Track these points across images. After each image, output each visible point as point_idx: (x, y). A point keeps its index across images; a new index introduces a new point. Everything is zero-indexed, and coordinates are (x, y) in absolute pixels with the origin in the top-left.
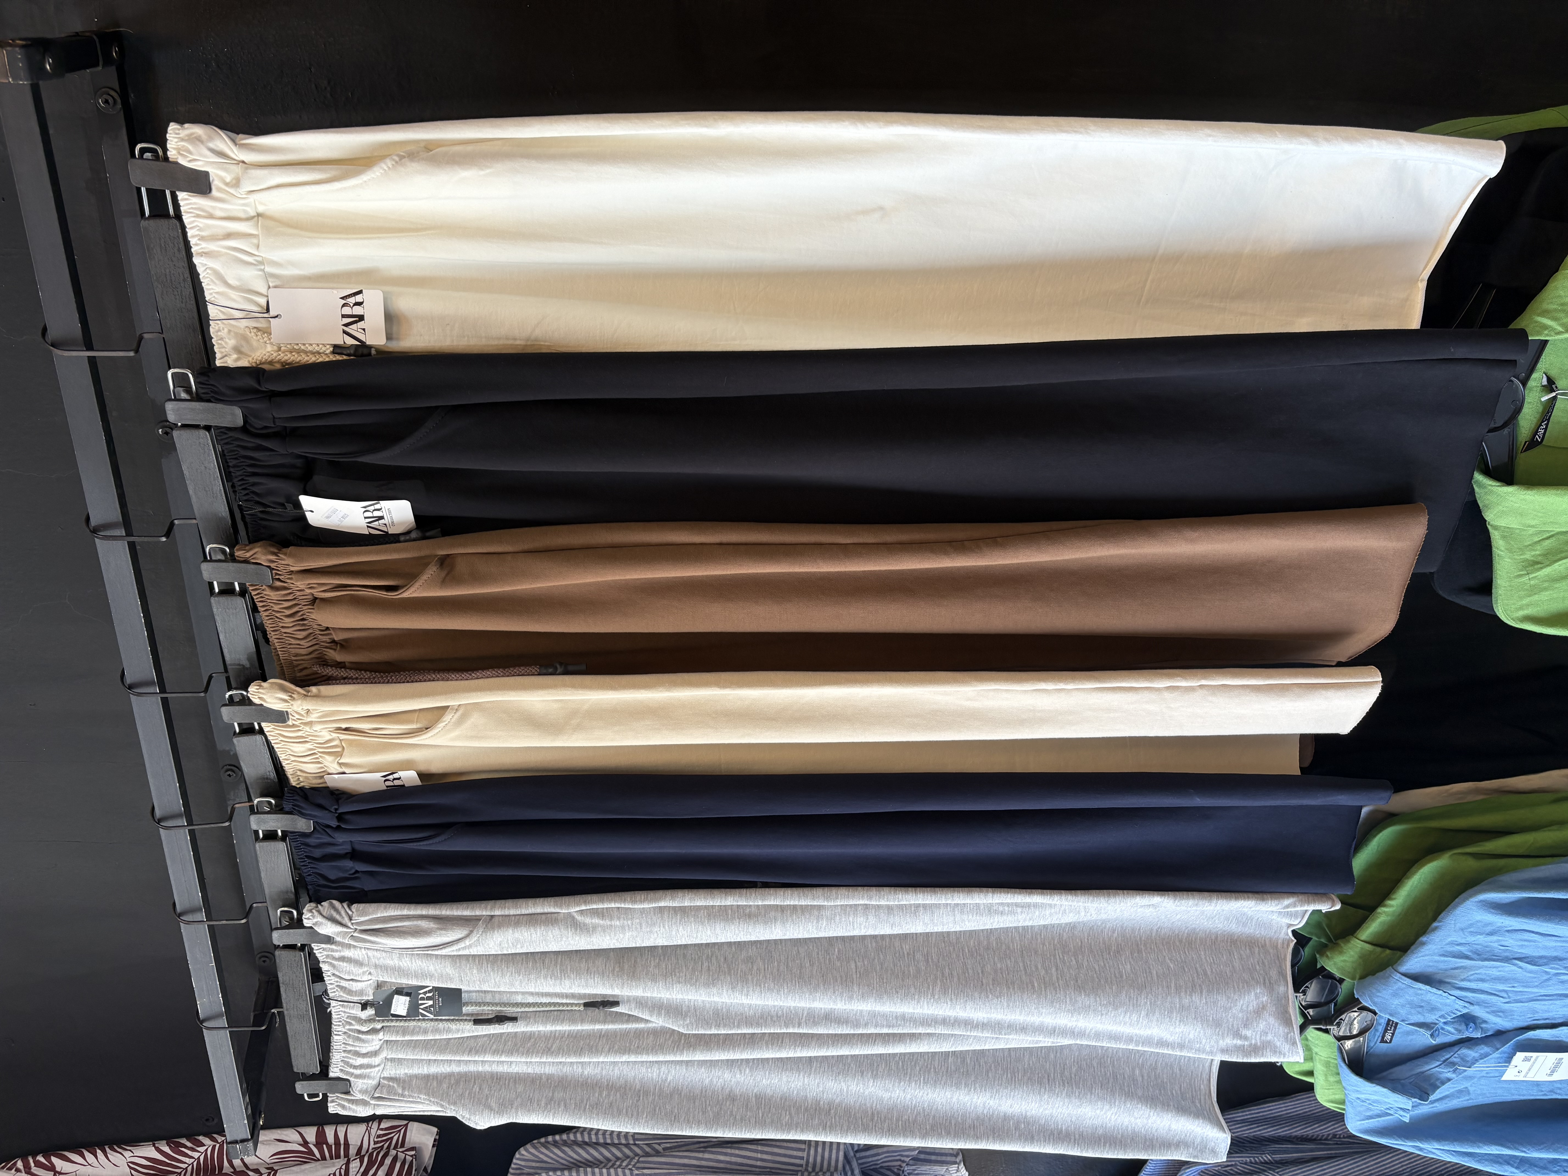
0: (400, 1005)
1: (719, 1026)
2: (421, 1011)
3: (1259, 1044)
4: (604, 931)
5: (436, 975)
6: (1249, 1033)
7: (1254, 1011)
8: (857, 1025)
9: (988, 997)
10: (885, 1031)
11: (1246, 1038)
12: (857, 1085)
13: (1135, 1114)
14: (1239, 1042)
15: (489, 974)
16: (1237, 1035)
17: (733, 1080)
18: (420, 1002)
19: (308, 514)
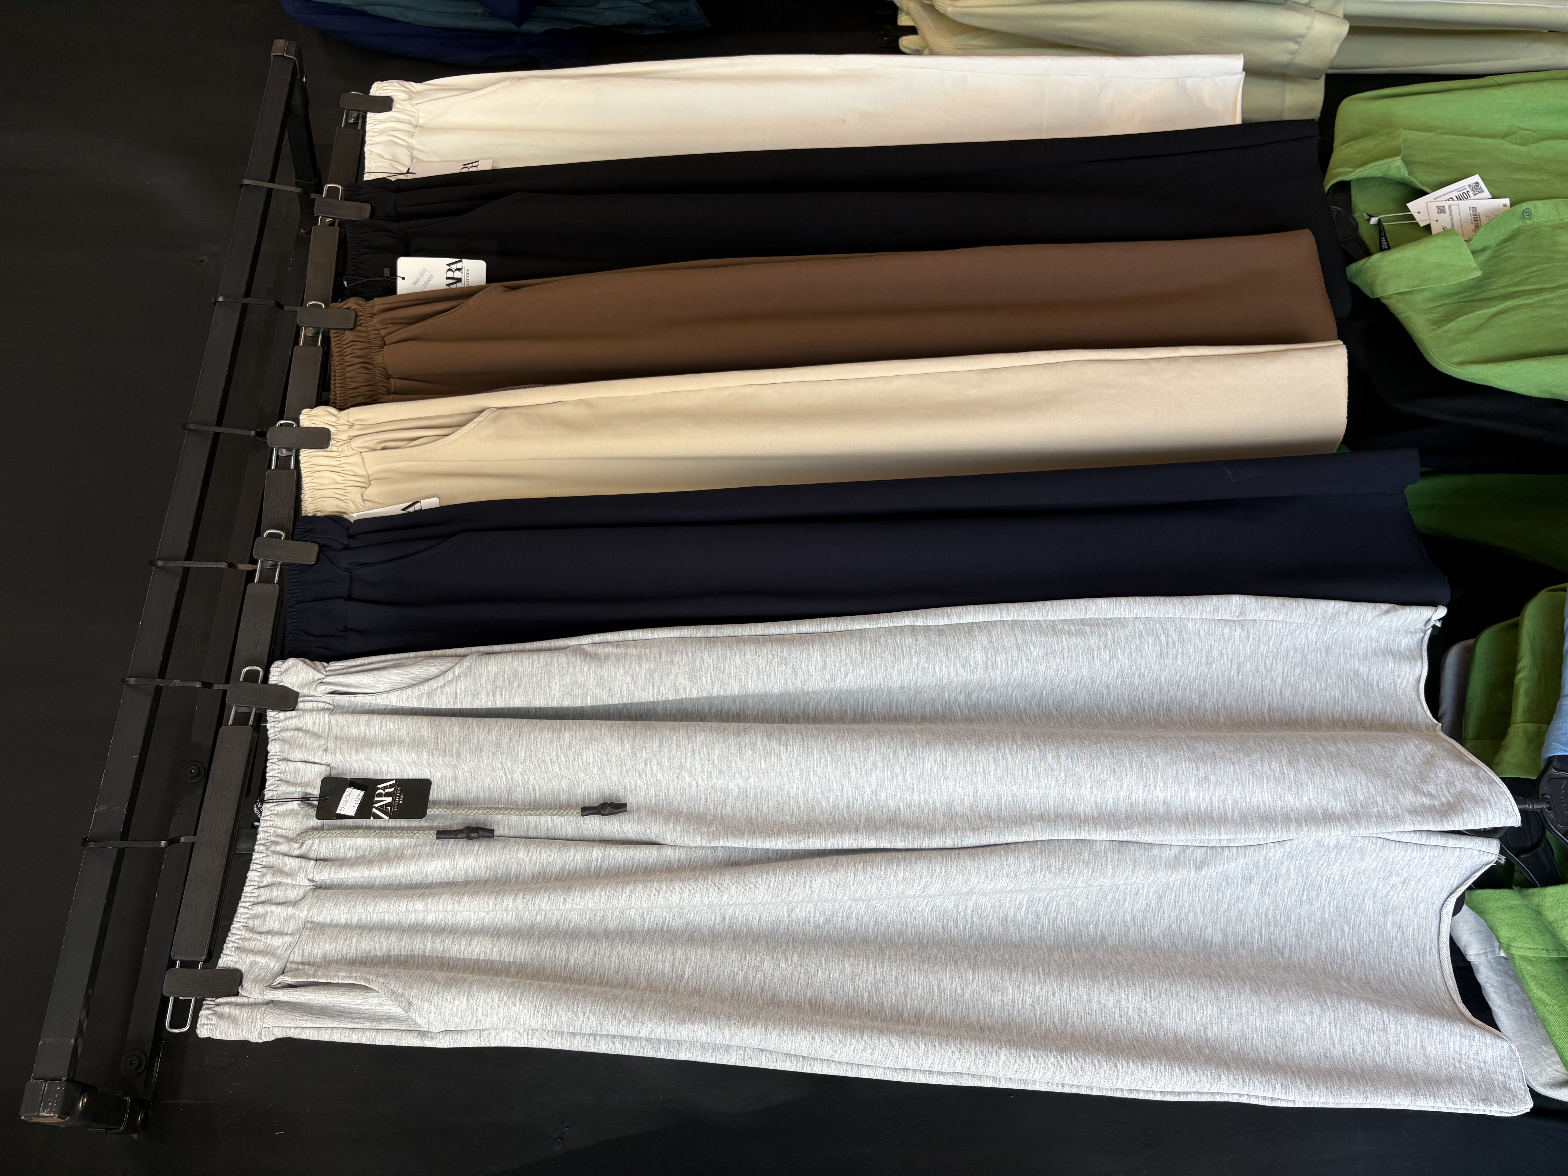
0: (350, 802)
6: (1431, 788)
11: (1431, 795)
14: (1426, 801)
16: (1417, 790)
18: (376, 799)
19: (399, 280)
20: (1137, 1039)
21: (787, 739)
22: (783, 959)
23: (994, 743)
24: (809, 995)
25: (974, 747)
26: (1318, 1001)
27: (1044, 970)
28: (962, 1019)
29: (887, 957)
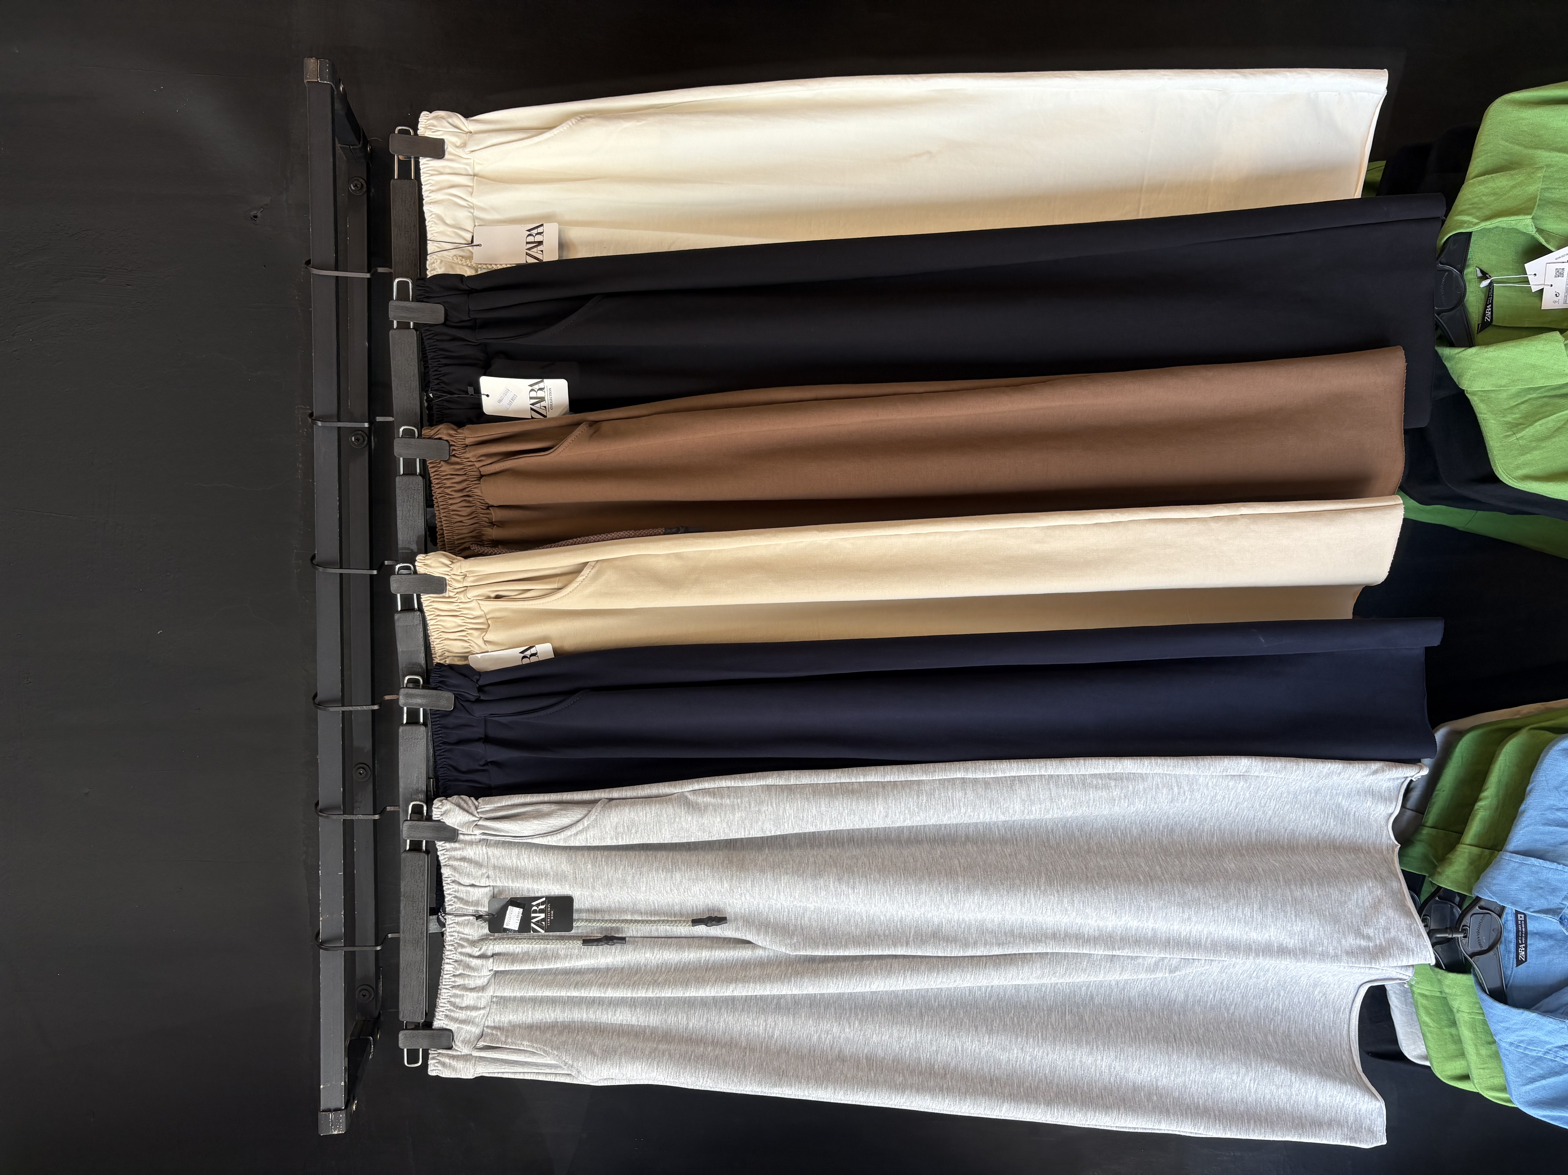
0: (513, 918)
1: (826, 945)
2: (533, 925)
3: (1384, 943)
4: (715, 810)
5: (552, 873)
6: (1371, 932)
7: (1371, 907)
8: (966, 945)
9: (1094, 889)
10: (996, 951)
11: (1369, 938)
12: (972, 1042)
13: (1276, 1080)
14: (1363, 943)
15: (603, 868)
16: (1359, 934)
17: (843, 1036)
18: (533, 915)
19: (484, 398)
20: (1105, 1088)
21: (854, 883)
22: (847, 1025)
23: (1022, 889)
24: (866, 1051)
25: (1005, 893)
26: (1245, 1064)
27: (1042, 1035)
28: (977, 1072)
29: (925, 1023)
